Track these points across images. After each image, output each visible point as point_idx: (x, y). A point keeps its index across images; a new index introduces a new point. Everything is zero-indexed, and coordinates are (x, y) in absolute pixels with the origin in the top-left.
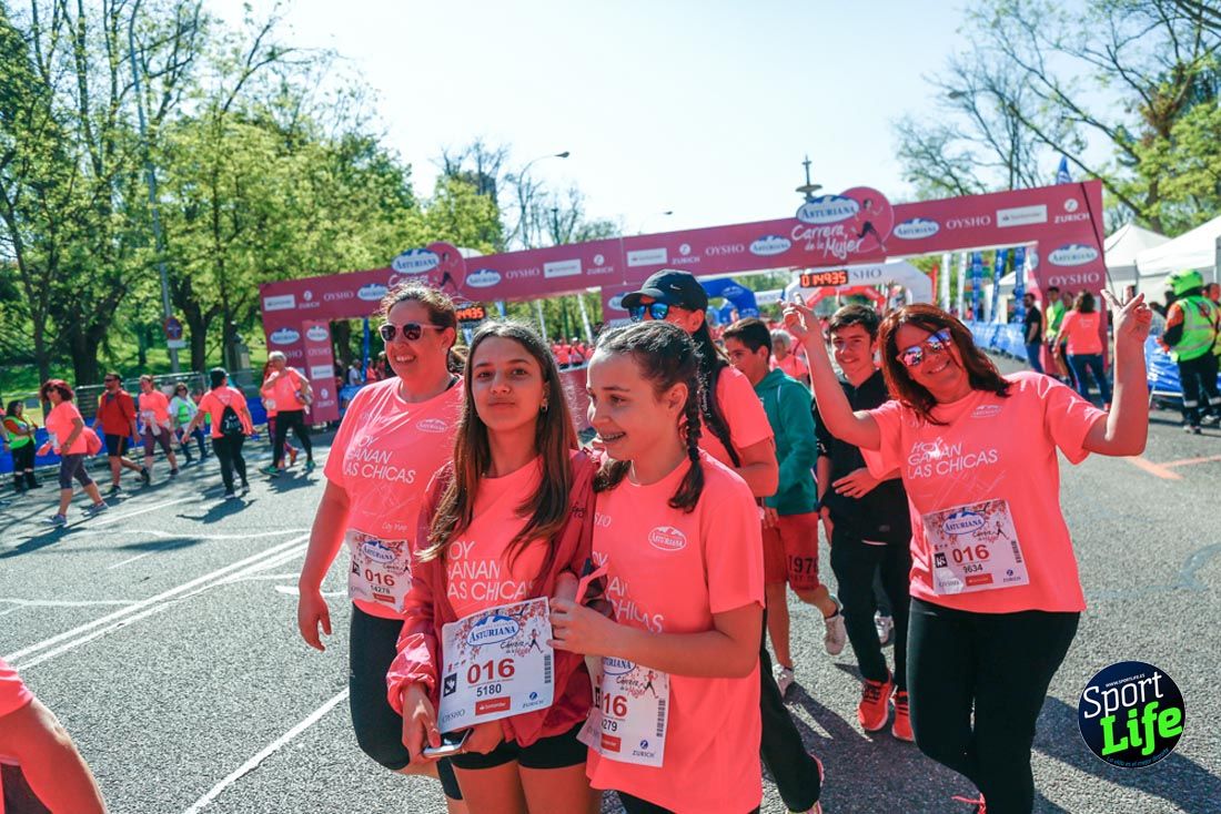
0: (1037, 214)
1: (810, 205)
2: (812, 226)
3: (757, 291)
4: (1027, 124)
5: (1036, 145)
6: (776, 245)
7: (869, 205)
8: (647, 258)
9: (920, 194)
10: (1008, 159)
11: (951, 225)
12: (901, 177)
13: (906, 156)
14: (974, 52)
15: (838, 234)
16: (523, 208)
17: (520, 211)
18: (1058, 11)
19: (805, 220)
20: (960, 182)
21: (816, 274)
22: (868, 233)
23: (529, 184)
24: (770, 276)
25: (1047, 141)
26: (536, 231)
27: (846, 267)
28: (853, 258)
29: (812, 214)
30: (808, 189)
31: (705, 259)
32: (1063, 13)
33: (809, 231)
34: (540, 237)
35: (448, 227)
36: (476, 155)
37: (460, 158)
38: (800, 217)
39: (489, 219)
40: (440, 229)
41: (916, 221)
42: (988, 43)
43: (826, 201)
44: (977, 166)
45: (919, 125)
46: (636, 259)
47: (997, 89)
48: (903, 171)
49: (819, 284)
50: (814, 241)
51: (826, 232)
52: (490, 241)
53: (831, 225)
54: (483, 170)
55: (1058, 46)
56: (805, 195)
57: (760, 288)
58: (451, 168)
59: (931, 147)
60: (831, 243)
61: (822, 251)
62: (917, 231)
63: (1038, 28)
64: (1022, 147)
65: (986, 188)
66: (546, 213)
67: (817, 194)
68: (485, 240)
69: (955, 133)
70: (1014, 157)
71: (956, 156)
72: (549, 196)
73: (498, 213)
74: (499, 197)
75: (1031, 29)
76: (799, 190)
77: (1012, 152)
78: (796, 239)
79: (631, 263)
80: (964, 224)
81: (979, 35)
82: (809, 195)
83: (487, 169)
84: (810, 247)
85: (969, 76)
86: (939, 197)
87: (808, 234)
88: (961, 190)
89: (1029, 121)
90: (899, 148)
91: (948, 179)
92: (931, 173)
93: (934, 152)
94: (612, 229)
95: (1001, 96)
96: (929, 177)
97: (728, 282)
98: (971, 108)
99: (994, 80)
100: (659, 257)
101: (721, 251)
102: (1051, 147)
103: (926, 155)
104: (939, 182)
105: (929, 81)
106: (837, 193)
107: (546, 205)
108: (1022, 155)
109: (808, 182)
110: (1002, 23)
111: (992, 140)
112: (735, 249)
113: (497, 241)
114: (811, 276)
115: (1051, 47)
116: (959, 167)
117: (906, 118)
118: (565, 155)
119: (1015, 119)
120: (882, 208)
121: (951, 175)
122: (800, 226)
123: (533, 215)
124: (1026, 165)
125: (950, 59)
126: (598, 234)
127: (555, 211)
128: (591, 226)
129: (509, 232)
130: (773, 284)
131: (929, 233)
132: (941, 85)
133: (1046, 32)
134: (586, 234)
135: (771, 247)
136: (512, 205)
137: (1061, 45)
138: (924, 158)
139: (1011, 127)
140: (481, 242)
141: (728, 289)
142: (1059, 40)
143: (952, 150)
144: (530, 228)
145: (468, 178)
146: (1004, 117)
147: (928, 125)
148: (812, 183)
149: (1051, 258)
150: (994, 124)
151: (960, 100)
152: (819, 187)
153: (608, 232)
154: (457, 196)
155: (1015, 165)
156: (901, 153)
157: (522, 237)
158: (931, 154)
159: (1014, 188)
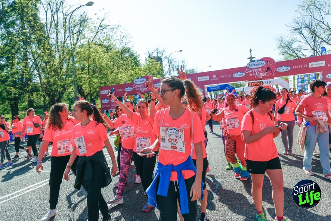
0: (323, 63)
1: (251, 63)
2: (252, 69)
3: (236, 88)
4: (318, 37)
5: (322, 43)
6: (241, 75)
7: (269, 62)
8: (204, 79)
9: (285, 58)
10: (313, 47)
11: (294, 67)
12: (279, 54)
13: (280, 48)
14: (301, 16)
15: (259, 71)
16: (170, 65)
17: (168, 66)
18: (328, 4)
19: (250, 67)
20: (298, 55)
21: (253, 83)
22: (269, 70)
23: (171, 59)
24: (240, 83)
25: (325, 42)
26: (173, 72)
27: (262, 80)
28: (264, 78)
29: (251, 65)
30: (251, 58)
31: (220, 79)
32: (329, 4)
33: (251, 70)
34: (174, 74)
35: (148, 72)
36: (157, 52)
37: (153, 53)
38: (248, 66)
39: (160, 69)
40: (146, 72)
41: (283, 66)
42: (306, 14)
43: (256, 62)
44: (303, 50)
45: (284, 39)
46: (200, 79)
47: (309, 27)
48: (279, 52)
49: (254, 86)
50: (252, 73)
51: (256, 70)
52: (160, 75)
53: (257, 68)
54: (158, 56)
55: (328, 14)
56: (250, 60)
57: (237, 87)
58: (150, 55)
59: (288, 45)
60: (257, 74)
61: (255, 76)
62: (284, 69)
63: (321, 9)
64: (317, 44)
65: (305, 56)
66: (176, 67)
67: (253, 59)
68: (159, 75)
69: (296, 41)
70: (315, 47)
71: (296, 47)
72: (177, 62)
73: (163, 67)
74: (163, 63)
75: (319, 9)
76: (248, 59)
77: (314, 45)
78: (247, 73)
79: (199, 80)
80: (298, 67)
81: (302, 12)
82: (251, 60)
83: (160, 55)
84: (251, 75)
85: (300, 24)
86: (291, 59)
87: (250, 71)
88: (298, 57)
89: (319, 36)
90: (278, 46)
91: (294, 54)
92: (288, 52)
93: (289, 46)
94: (194, 71)
95: (310, 29)
96: (288, 54)
97: (227, 85)
98: (301, 33)
99: (308, 25)
100: (207, 78)
101: (225, 76)
102: (326, 43)
103: (287, 47)
104: (291, 55)
105: (288, 26)
106: (259, 59)
107: (176, 65)
108: (318, 46)
109: (251, 56)
110: (310, 8)
111: (308, 42)
112: (229, 76)
113: (163, 75)
114: (251, 83)
115: (326, 14)
116: (297, 51)
117: (280, 37)
118: (181, 51)
119: (315, 36)
120: (273, 63)
121: (295, 53)
122: (248, 69)
123: (172, 68)
124: (319, 49)
125: (294, 19)
126: (190, 72)
127: (178, 66)
128: (188, 70)
129: (165, 72)
130: (241, 86)
131: (288, 70)
132: (291, 27)
133: (324, 10)
134: (187, 72)
135: (239, 75)
136: (166, 65)
137: (329, 13)
138: (286, 48)
139: (314, 38)
140: (158, 75)
141: (227, 87)
142: (329, 12)
143: (295, 46)
144: (171, 71)
145: (154, 58)
146: (311, 35)
147: (288, 39)
148: (252, 56)
149: (327, 76)
150: (308, 37)
151: (297, 31)
152: (254, 57)
153: (193, 72)
154: (151, 63)
155: (315, 49)
156: (279, 47)
157: (169, 74)
158: (289, 47)
159: (315, 56)
